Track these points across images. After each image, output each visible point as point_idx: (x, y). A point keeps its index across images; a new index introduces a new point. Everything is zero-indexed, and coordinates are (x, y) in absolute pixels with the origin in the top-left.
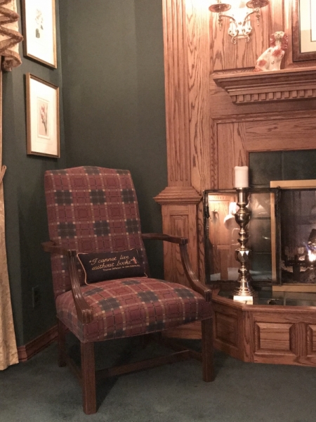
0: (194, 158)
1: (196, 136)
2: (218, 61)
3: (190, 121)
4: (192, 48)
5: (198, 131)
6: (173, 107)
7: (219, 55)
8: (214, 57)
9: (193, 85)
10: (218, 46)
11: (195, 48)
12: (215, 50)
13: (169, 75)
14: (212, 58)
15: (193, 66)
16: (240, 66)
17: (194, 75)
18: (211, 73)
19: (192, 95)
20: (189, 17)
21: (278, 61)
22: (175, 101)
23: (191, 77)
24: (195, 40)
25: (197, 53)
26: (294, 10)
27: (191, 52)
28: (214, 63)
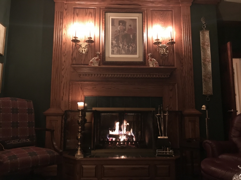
0: (62, 97)
1: (64, 88)
2: (74, 61)
3: (62, 82)
4: (64, 54)
5: (65, 86)
6: (55, 76)
7: (75, 58)
8: (73, 59)
9: (64, 68)
10: (75, 55)
11: (66, 55)
12: (74, 56)
13: (54, 63)
14: (72, 59)
15: (64, 61)
16: (83, 63)
17: (64, 65)
18: (71, 65)
19: (63, 72)
20: (64, 43)
21: (97, 62)
22: (56, 74)
23: (63, 66)
24: (66, 52)
25: (66, 56)
26: (103, 46)
27: (64, 56)
28: (73, 61)
